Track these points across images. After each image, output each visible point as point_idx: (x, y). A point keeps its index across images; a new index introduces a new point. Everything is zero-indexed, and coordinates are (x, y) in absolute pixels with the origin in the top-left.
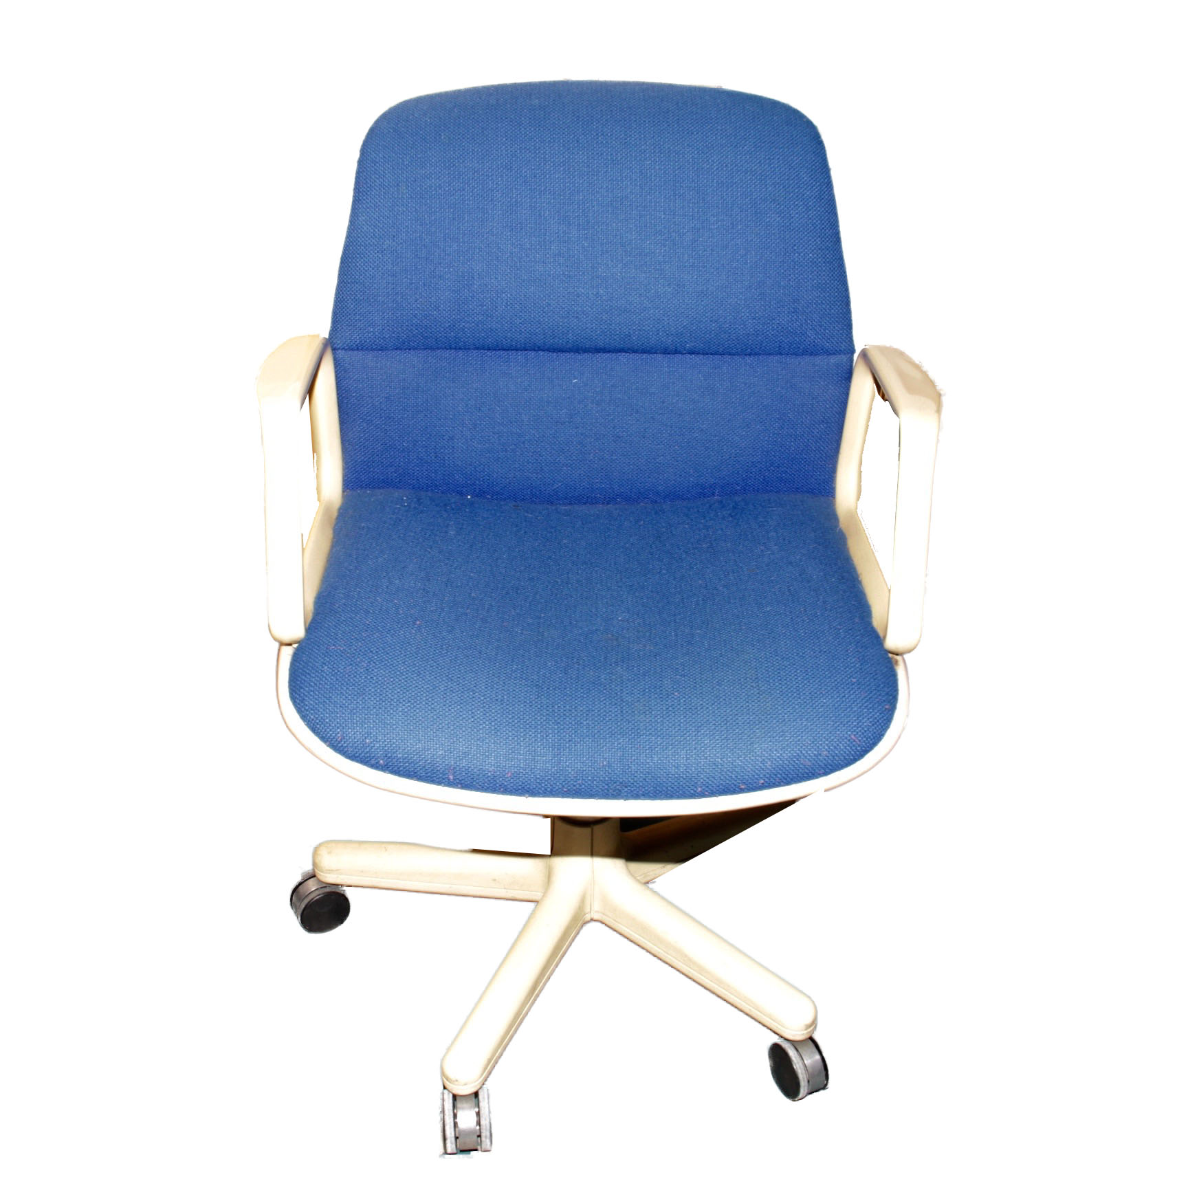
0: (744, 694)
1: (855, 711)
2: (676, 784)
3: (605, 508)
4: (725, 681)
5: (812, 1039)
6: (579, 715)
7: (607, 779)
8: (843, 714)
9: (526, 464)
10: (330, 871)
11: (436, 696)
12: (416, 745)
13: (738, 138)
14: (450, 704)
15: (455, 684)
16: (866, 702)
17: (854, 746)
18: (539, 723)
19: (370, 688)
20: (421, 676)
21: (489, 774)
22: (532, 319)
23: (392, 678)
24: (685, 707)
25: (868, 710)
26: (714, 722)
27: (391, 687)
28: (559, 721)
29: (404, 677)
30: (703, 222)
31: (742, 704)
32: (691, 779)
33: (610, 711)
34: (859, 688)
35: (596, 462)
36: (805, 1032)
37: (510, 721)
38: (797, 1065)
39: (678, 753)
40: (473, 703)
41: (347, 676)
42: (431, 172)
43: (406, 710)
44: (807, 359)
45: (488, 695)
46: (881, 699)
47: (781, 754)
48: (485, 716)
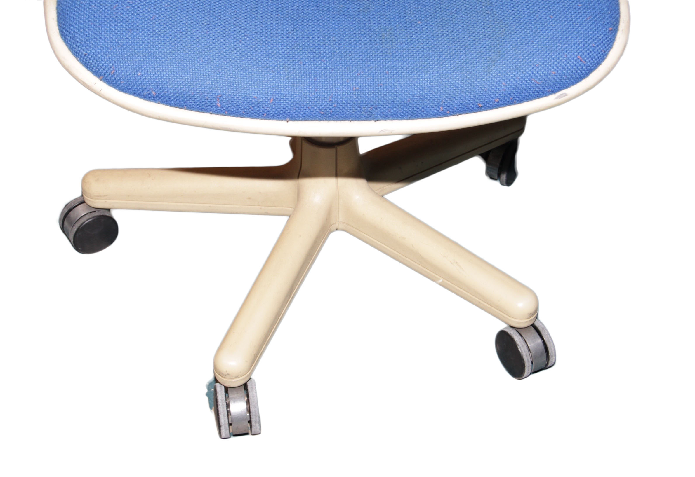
0: (480, 21)
1: (581, 34)
2: (421, 104)
4: (463, 9)
5: (533, 326)
6: (332, 44)
7: (359, 102)
8: (570, 37)
10: (99, 197)
11: (200, 31)
12: (185, 76)
14: (214, 37)
15: (217, 19)
16: (591, 25)
17: (580, 65)
18: (296, 53)
19: (138, 24)
20: (185, 12)
21: (253, 101)
23: (158, 14)
24: (427, 34)
25: (593, 32)
26: (454, 48)
27: (157, 23)
28: (314, 50)
29: (168, 13)
31: (478, 31)
32: (434, 100)
33: (360, 40)
34: (585, 12)
36: (529, 320)
37: (270, 52)
38: (522, 349)
39: (422, 76)
40: (235, 36)
41: (114, 13)
43: (173, 44)
45: (248, 29)
46: (604, 22)
47: (515, 75)
48: (246, 48)
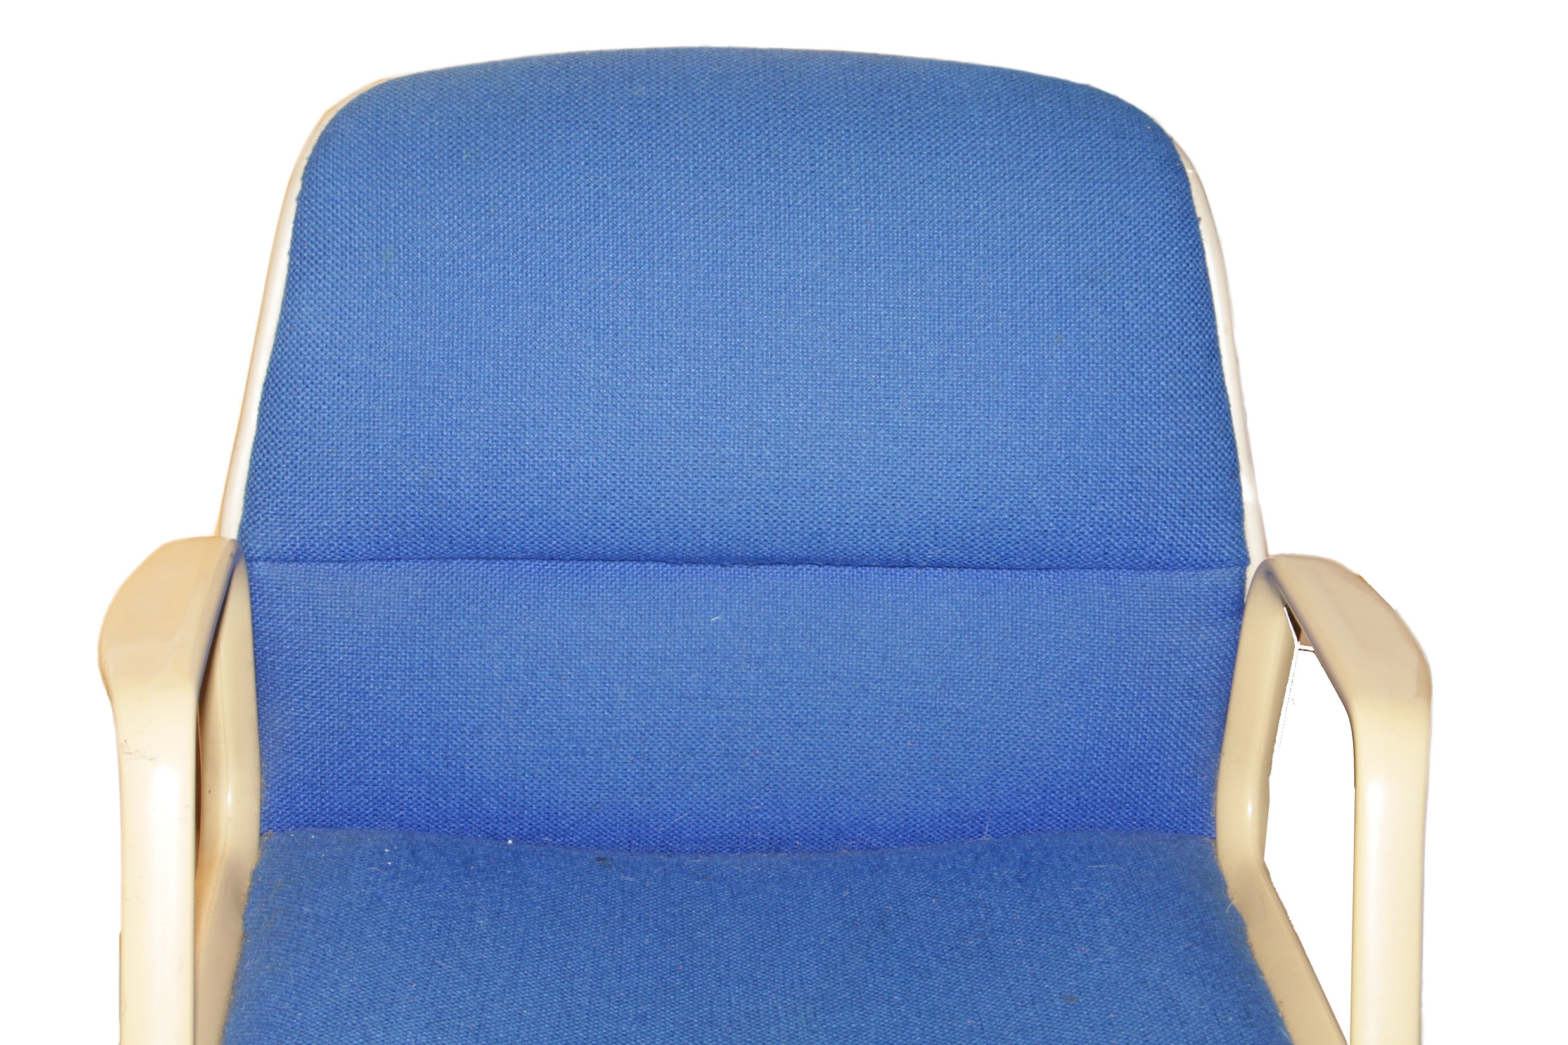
3: (773, 860)
9: (620, 776)
13: (1024, 163)
22: (636, 505)
30: (959, 322)
35: (756, 772)
42: (441, 224)
44: (1156, 576)
